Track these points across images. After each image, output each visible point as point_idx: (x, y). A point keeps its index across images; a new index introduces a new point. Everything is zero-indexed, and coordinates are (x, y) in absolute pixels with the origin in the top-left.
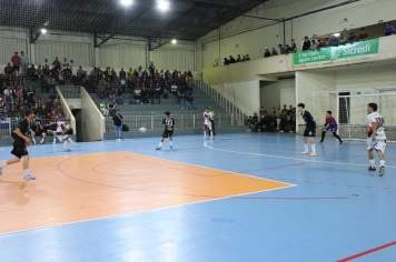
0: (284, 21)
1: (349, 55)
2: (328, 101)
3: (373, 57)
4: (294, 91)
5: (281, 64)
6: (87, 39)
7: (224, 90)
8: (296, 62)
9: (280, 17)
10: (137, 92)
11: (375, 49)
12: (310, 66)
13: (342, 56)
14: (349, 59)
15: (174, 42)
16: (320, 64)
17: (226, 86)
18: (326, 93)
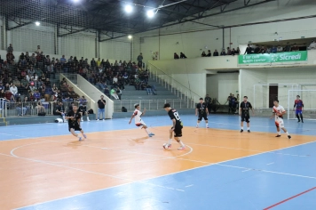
0: (223, 28)
1: (285, 60)
8: (240, 61)
9: (220, 25)
11: (304, 58)
12: (252, 65)
13: (279, 61)
14: (284, 63)
15: (130, 37)
16: (261, 65)
17: (173, 76)
18: (261, 86)
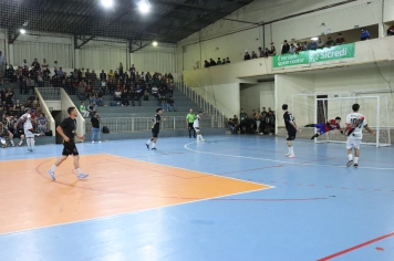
0: (264, 24)
1: (327, 59)
2: (306, 104)
3: (349, 61)
4: (273, 94)
5: (261, 67)
6: (68, 40)
7: (204, 93)
8: (275, 65)
9: (259, 21)
10: (118, 94)
11: (351, 54)
12: (289, 69)
13: (319, 60)
14: (327, 62)
15: (155, 44)
16: (299, 68)
17: (206, 88)
18: (305, 96)
